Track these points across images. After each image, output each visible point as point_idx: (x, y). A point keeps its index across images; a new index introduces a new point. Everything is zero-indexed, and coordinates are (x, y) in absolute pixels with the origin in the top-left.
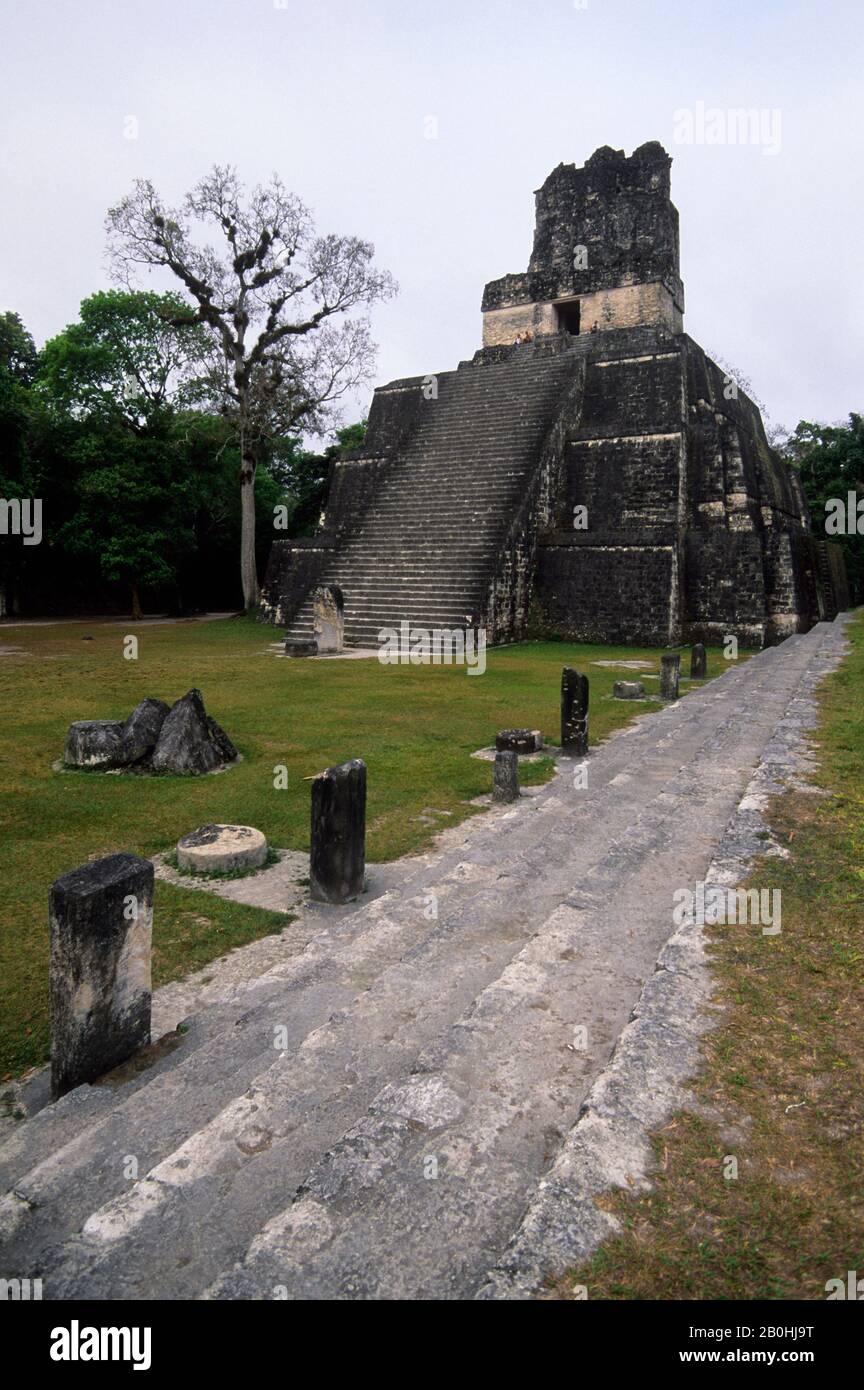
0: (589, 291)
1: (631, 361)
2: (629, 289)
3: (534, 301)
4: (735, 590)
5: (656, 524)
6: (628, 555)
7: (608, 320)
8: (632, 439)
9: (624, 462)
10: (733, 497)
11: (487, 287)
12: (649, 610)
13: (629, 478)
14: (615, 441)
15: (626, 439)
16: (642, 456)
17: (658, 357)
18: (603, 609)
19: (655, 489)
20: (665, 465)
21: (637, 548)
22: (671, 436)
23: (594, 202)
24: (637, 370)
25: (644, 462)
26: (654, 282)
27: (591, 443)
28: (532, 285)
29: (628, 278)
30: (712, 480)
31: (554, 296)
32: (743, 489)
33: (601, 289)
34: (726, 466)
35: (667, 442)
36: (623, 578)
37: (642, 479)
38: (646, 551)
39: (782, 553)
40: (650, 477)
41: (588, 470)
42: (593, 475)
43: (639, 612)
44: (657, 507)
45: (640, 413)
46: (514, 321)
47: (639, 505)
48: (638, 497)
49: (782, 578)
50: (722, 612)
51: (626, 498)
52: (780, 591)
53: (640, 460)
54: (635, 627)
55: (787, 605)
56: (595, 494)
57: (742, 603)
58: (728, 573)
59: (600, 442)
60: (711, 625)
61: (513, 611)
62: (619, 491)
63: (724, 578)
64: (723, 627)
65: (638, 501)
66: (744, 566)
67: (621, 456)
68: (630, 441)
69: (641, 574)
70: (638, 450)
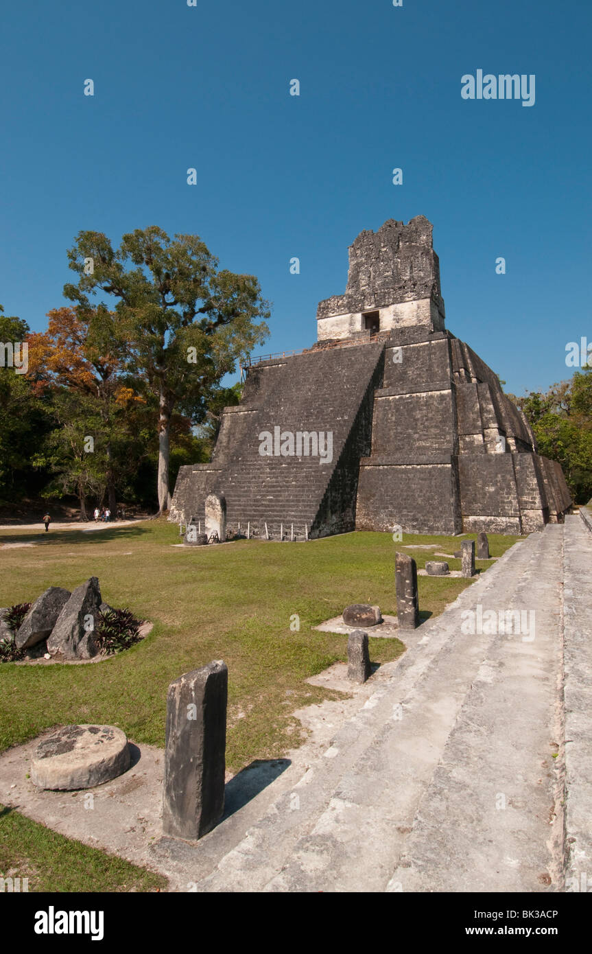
0: (385, 305)
1: (415, 345)
2: (411, 303)
3: (350, 312)
4: (496, 493)
5: (438, 449)
6: (421, 471)
7: (398, 322)
8: (419, 394)
9: (413, 409)
10: (488, 431)
12: (438, 508)
13: (418, 420)
14: (408, 396)
15: (415, 395)
16: (426, 405)
17: (433, 342)
18: (406, 508)
19: (436, 427)
20: (442, 410)
21: (426, 466)
22: (445, 392)
23: (386, 251)
24: (419, 351)
25: (428, 409)
26: (426, 298)
27: (391, 398)
28: (348, 302)
29: (409, 296)
30: (474, 419)
31: (362, 309)
32: (496, 425)
33: (393, 304)
34: (482, 410)
35: (442, 396)
36: (418, 487)
37: (427, 420)
38: (433, 467)
39: (528, 468)
40: (432, 419)
41: (390, 416)
42: (394, 418)
43: (431, 510)
44: (439, 439)
45: (422, 378)
46: (337, 325)
47: (425, 437)
48: (425, 433)
49: (529, 485)
50: (489, 509)
51: (417, 433)
52: (529, 494)
53: (425, 408)
54: (428, 521)
55: (535, 503)
56: (395, 431)
57: (503, 502)
58: (491, 482)
59: (397, 397)
60: (482, 518)
61: (343, 510)
62: (412, 429)
63: (488, 486)
64: (491, 520)
65: (425, 435)
66: (502, 476)
67: (412, 406)
68: (417, 396)
69: (431, 483)
70: (423, 402)
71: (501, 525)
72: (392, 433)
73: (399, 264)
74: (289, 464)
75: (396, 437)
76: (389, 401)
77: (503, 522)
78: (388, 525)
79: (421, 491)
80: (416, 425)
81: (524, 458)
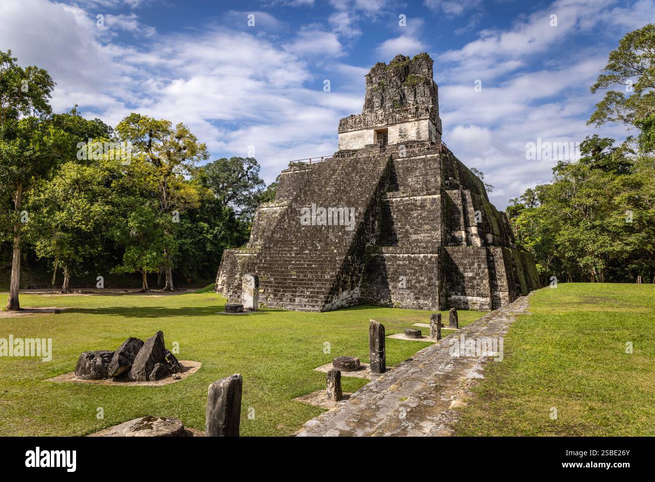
0: (392, 124)
1: (414, 158)
2: (413, 123)
3: (365, 128)
4: (474, 278)
5: (429, 242)
6: (415, 259)
7: (403, 138)
8: (415, 197)
9: (411, 209)
10: (469, 228)
11: (341, 121)
12: (427, 289)
13: (414, 218)
14: (407, 198)
15: (412, 198)
16: (421, 206)
17: (428, 156)
18: (402, 288)
19: (428, 224)
20: (433, 211)
21: (419, 255)
22: (435, 196)
24: (417, 162)
25: (422, 209)
26: (426, 119)
27: (394, 200)
28: (364, 120)
29: (412, 117)
30: (458, 219)
31: (375, 126)
32: (475, 224)
33: (399, 123)
34: (465, 212)
35: (434, 199)
36: (413, 271)
37: (421, 218)
38: (424, 257)
39: (498, 259)
40: (425, 217)
41: (392, 214)
42: (395, 216)
43: (421, 290)
44: (430, 233)
45: (419, 184)
46: (355, 138)
47: (419, 232)
48: (419, 228)
49: (499, 272)
50: (467, 291)
51: (413, 228)
52: (498, 279)
53: (419, 209)
54: (419, 298)
55: (503, 287)
56: (396, 226)
57: (478, 285)
58: (470, 269)
59: (399, 199)
60: (462, 297)
61: (352, 288)
62: (409, 225)
63: (467, 272)
65: (419, 230)
66: (478, 265)
67: (410, 206)
68: (414, 199)
69: (422, 269)
70: (418, 203)
71: (476, 304)
73: (406, 91)
74: (309, 250)
75: (397, 231)
76: (392, 202)
77: (478, 301)
78: (388, 301)
79: (414, 275)
80: (413, 222)
81: (496, 251)
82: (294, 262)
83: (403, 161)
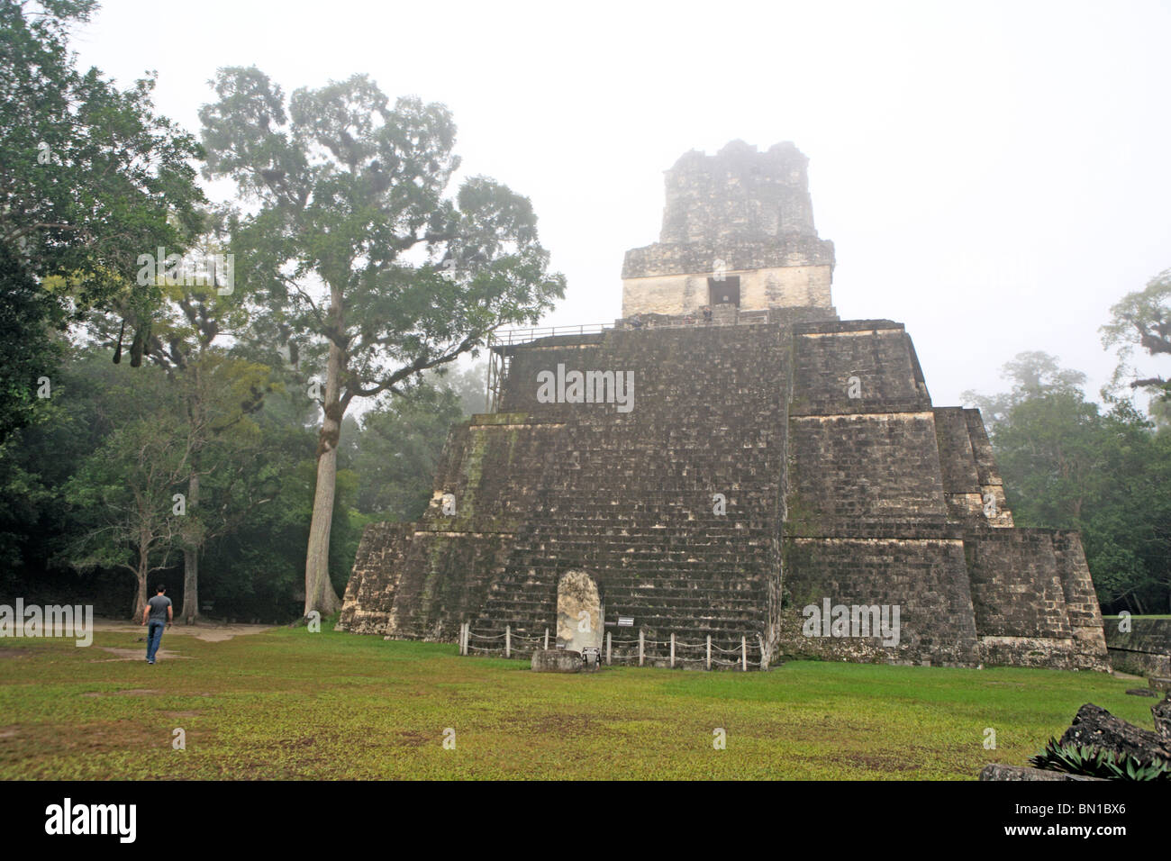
0: (750, 268)
1: (847, 334)
2: (797, 270)
3: (686, 272)
4: (1029, 597)
5: (919, 515)
6: (909, 552)
7: (774, 300)
8: (873, 416)
9: (867, 443)
10: (988, 489)
11: (628, 254)
12: (946, 619)
13: (877, 461)
14: (854, 417)
15: (867, 417)
16: (890, 436)
17: (879, 332)
19: (911, 475)
20: (920, 447)
21: (916, 543)
22: (922, 416)
23: (735, 186)
24: (855, 344)
25: (893, 443)
27: (822, 419)
28: (682, 256)
29: (796, 258)
30: (964, 469)
31: (710, 270)
32: (997, 481)
33: (766, 267)
34: (976, 453)
35: (918, 423)
36: (907, 579)
37: (893, 463)
38: (930, 545)
39: (1074, 554)
40: (903, 460)
41: (822, 450)
42: (830, 456)
43: (933, 622)
44: (918, 496)
46: (661, 292)
47: (893, 493)
48: (892, 485)
49: (1078, 584)
50: (1019, 625)
51: (877, 484)
52: (1079, 600)
53: (887, 441)
54: (930, 642)
55: (1090, 616)
56: (835, 478)
57: (1042, 612)
58: (1019, 576)
59: (834, 418)
60: (1007, 640)
62: (866, 477)
63: (1014, 583)
64: (1022, 644)
65: (891, 489)
66: (1037, 567)
67: (863, 436)
68: (871, 419)
69: (928, 573)
70: (883, 430)
71: (1042, 654)
72: (829, 481)
74: (666, 523)
75: (837, 489)
76: (818, 425)
77: (1044, 648)
78: (851, 649)
79: (912, 587)
80: (875, 469)
81: (1067, 538)
82: (632, 550)
83: (823, 339)
